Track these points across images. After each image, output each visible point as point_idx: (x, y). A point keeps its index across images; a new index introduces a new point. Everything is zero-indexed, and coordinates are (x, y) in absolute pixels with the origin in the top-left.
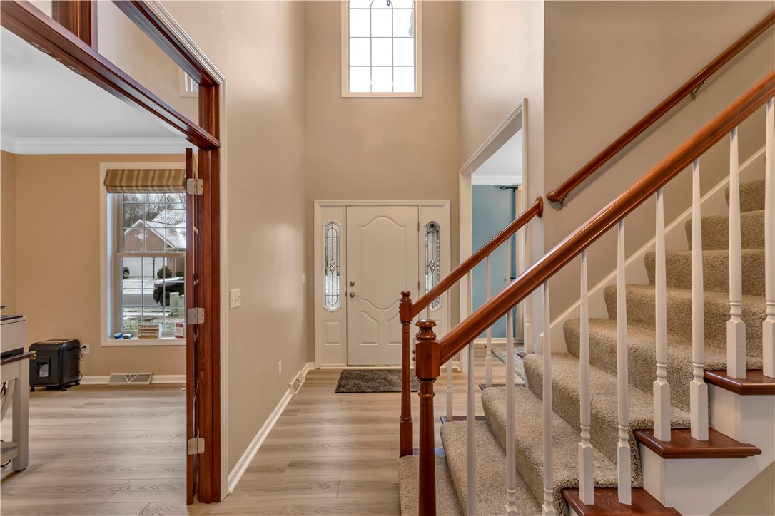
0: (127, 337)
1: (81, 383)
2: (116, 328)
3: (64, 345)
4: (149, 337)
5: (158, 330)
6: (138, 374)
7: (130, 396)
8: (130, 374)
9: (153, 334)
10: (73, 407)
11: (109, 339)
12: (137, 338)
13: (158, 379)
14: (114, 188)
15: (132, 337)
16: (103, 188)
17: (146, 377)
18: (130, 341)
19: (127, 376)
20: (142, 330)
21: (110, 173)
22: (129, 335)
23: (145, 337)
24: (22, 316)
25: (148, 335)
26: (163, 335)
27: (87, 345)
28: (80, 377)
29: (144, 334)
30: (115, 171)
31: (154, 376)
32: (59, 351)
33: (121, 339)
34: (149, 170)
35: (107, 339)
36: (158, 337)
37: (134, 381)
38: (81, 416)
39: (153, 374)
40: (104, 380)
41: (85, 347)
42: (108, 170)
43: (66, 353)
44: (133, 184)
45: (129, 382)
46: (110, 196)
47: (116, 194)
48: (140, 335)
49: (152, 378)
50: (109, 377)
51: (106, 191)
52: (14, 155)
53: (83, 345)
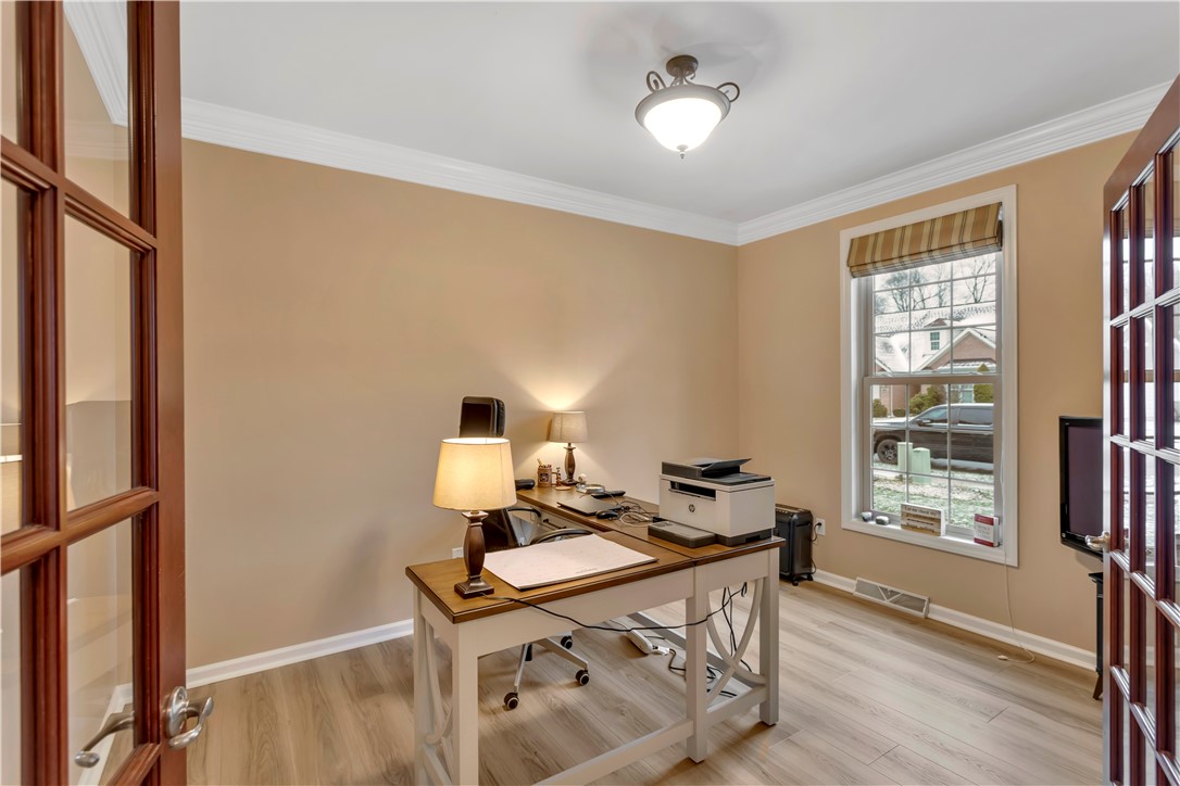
0: (881, 522)
1: (816, 578)
2: (865, 502)
3: (795, 517)
4: (921, 529)
5: (939, 521)
6: (903, 592)
7: (898, 632)
8: (890, 588)
9: (929, 527)
10: (814, 621)
11: (854, 520)
12: (899, 528)
13: (940, 613)
14: (862, 268)
15: (890, 523)
16: (844, 270)
17: (918, 604)
18: (889, 530)
19: (885, 590)
20: (908, 515)
21: (856, 244)
22: (886, 519)
23: (914, 528)
24: (769, 479)
25: (919, 525)
26: (948, 532)
27: (823, 521)
28: (813, 570)
29: (911, 523)
30: (864, 239)
31: (931, 605)
32: (789, 524)
33: (873, 523)
34: (923, 223)
35: (850, 521)
36: (939, 534)
37: (895, 603)
38: (829, 646)
39: (930, 601)
40: (847, 585)
41: (820, 524)
42: (852, 240)
43: (797, 529)
44: (895, 254)
45: (887, 602)
46: (854, 282)
47: (863, 278)
48: (905, 523)
49: (928, 607)
50: (855, 582)
51: (849, 274)
52: (736, 248)
53: (817, 520)
